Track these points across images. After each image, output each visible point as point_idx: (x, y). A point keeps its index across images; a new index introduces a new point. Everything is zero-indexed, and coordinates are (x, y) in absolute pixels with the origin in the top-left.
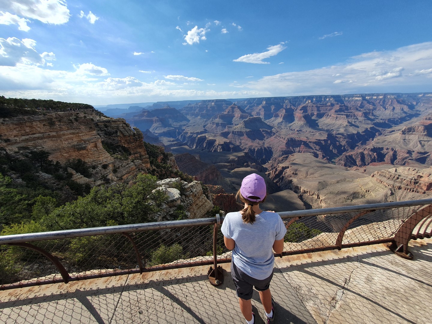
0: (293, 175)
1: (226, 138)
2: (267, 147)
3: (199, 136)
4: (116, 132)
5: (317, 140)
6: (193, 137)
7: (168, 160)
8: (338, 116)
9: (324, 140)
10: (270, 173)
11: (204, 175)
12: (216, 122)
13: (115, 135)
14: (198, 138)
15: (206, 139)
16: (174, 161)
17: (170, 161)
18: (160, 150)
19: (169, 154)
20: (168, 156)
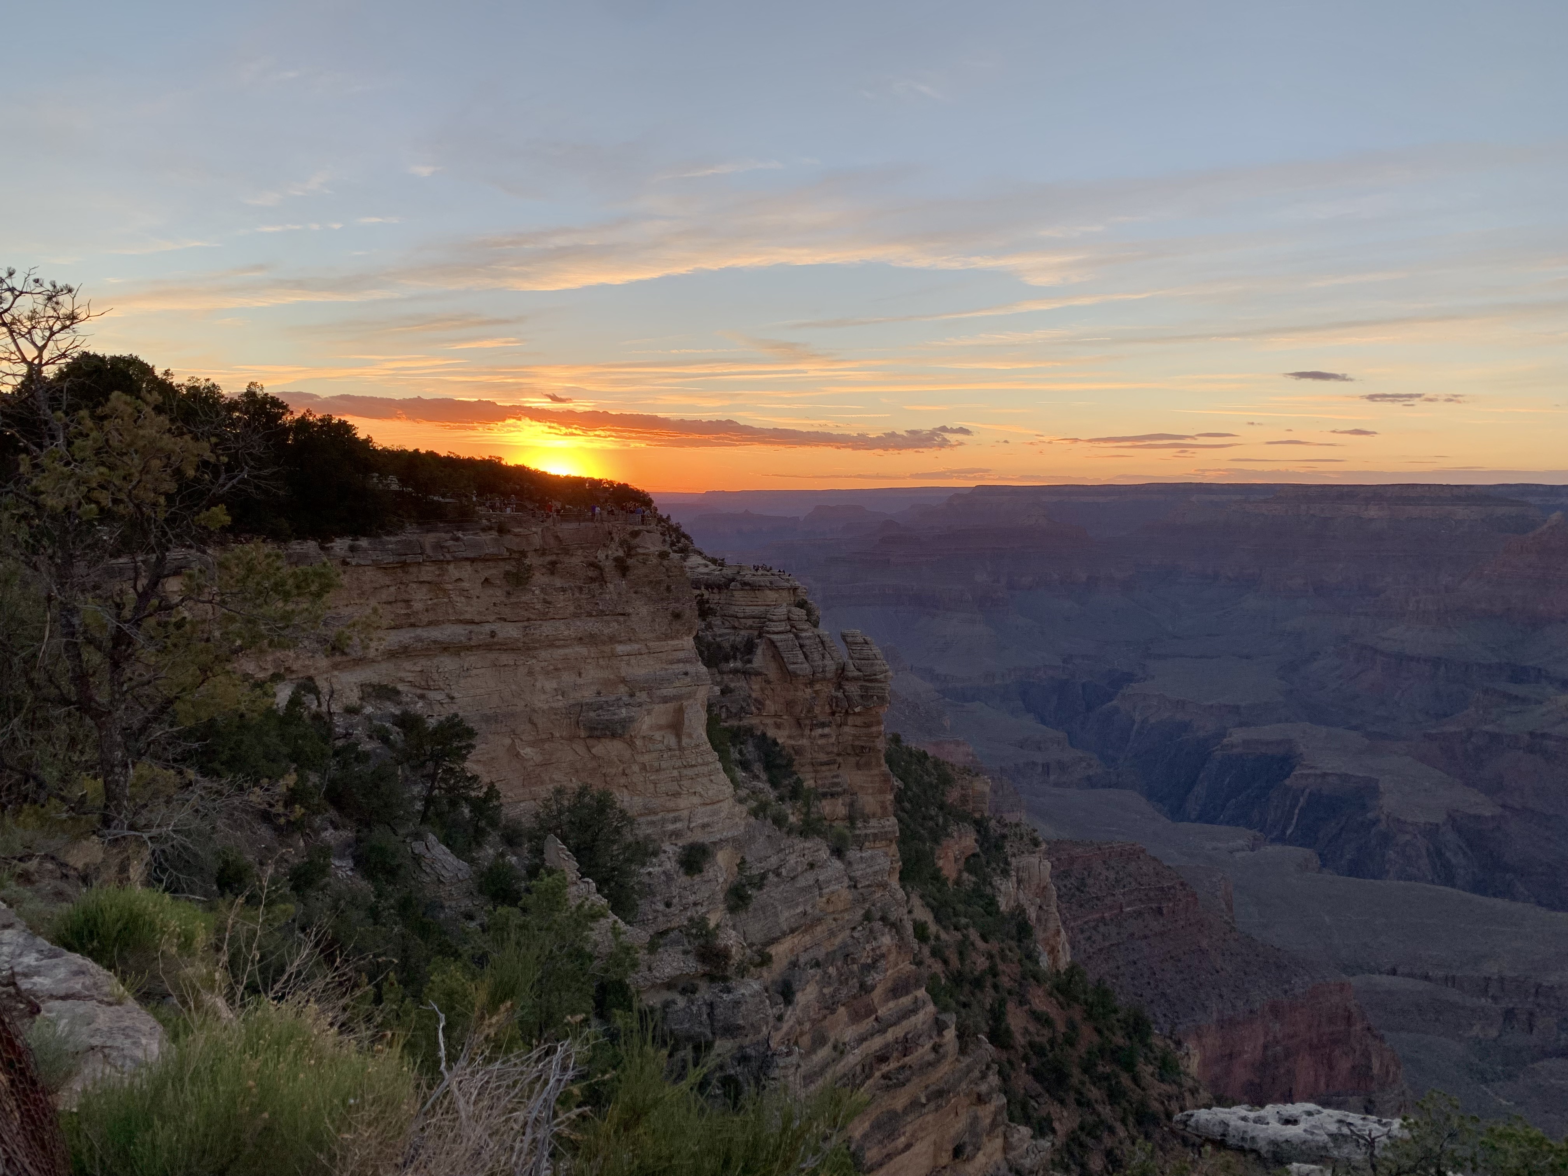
3: (1237, 736)
4: (749, 648)
6: (1188, 736)
7: (1005, 873)
11: (1251, 1051)
12: (1386, 646)
13: (739, 664)
14: (1231, 746)
15: (1293, 768)
16: (1045, 887)
17: (1019, 881)
18: (963, 795)
19: (1015, 834)
20: (1007, 845)
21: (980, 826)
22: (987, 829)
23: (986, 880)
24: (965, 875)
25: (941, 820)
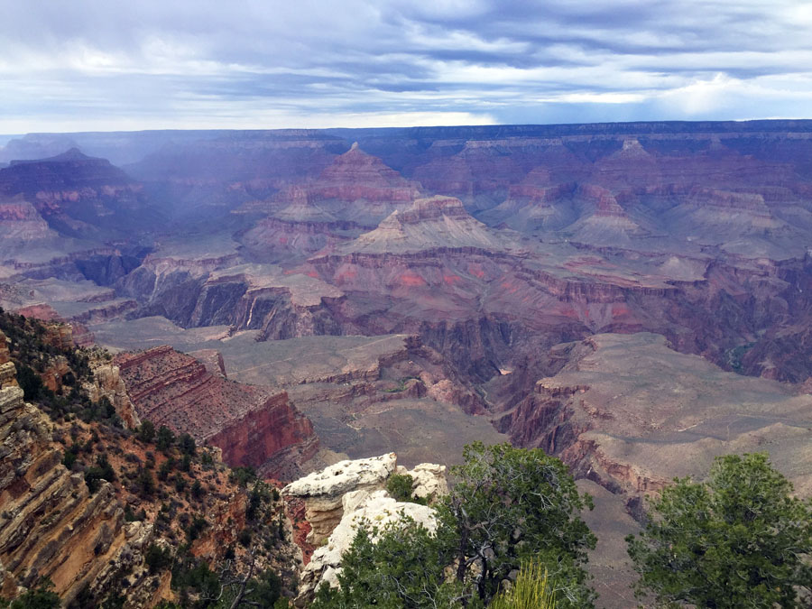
0: (596, 422)
1: (329, 282)
2: (492, 314)
3: (216, 276)
5: (668, 283)
6: (188, 279)
7: (91, 380)
8: (735, 195)
9: (696, 283)
10: (509, 417)
11: (242, 440)
12: (285, 218)
14: (212, 282)
15: (247, 289)
16: (117, 383)
17: (100, 384)
18: (54, 339)
19: (94, 355)
20: (89, 364)
21: (69, 354)
22: (74, 356)
23: (79, 387)
24: (64, 387)
25: (42, 357)
